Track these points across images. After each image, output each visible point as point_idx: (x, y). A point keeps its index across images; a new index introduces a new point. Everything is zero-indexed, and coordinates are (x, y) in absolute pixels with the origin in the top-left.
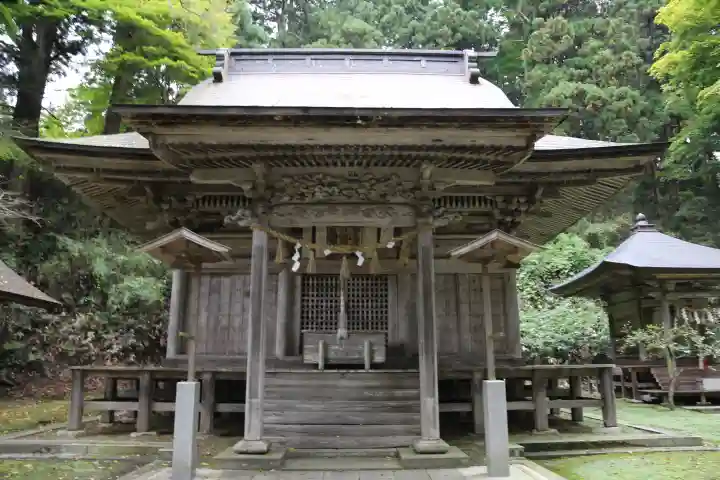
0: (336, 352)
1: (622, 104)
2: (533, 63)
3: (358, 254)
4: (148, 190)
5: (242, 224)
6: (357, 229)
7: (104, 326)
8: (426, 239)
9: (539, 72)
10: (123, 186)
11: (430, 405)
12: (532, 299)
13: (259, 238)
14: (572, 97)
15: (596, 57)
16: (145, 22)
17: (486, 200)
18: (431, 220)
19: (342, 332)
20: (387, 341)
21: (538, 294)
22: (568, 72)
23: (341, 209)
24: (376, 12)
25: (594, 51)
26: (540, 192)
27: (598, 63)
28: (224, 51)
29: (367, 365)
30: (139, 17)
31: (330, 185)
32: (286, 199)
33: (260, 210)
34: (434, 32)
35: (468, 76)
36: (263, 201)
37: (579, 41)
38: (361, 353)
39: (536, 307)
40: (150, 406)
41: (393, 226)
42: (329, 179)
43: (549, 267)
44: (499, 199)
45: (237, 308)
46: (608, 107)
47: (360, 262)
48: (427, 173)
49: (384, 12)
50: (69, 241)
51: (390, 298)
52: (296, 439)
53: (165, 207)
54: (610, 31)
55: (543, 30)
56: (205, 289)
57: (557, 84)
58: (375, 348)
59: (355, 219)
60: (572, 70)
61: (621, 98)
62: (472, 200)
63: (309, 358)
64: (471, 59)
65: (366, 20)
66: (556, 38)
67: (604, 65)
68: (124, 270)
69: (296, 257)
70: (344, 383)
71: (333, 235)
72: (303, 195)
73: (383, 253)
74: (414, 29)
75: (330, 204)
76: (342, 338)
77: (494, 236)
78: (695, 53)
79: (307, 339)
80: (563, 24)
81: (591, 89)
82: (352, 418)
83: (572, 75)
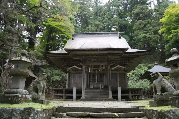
0: (95, 86)
1: (154, 38)
2: (136, 30)
3: (99, 69)
4: (63, 59)
5: (81, 65)
6: (98, 66)
7: (49, 86)
8: (109, 67)
9: (137, 32)
10: (58, 59)
11: (110, 92)
12: (136, 80)
13: (84, 67)
14: (144, 37)
15: (149, 29)
16: (57, 27)
17: (121, 60)
18: (110, 64)
19: (96, 82)
20: (104, 85)
21: (137, 79)
22: (143, 32)
23: (96, 63)
24: (102, 19)
25: (149, 27)
26: (130, 59)
27: (150, 30)
28: (73, 33)
29: (101, 88)
30: (56, 26)
31: (94, 59)
32: (88, 61)
33: (84, 63)
34: (114, 24)
35: (119, 37)
36: (84, 61)
37: (145, 25)
38: (100, 86)
39: (137, 82)
40: (65, 95)
41: (105, 65)
42: (94, 58)
43: (139, 73)
44: (123, 60)
45: (78, 80)
46: (152, 39)
47: (99, 70)
48: (109, 57)
49: (104, 19)
50: (43, 69)
51: (104, 78)
52: (90, 98)
53: (66, 62)
54: (152, 23)
55: (137, 23)
56: (73, 76)
57: (141, 34)
58: (102, 85)
59: (98, 64)
60: (144, 31)
61: (154, 37)
62: (118, 61)
63: (91, 87)
64: (119, 34)
65: (99, 21)
66: (140, 25)
67: (151, 30)
68: (53, 74)
69: (89, 70)
70: (97, 91)
71: (95, 67)
72: (90, 60)
73: (103, 70)
74: (110, 23)
75: (94, 62)
76: (96, 83)
77: (118, 66)
78: (167, 29)
79: (90, 84)
80: (142, 22)
81: (148, 35)
82: (98, 95)
83: (144, 32)
